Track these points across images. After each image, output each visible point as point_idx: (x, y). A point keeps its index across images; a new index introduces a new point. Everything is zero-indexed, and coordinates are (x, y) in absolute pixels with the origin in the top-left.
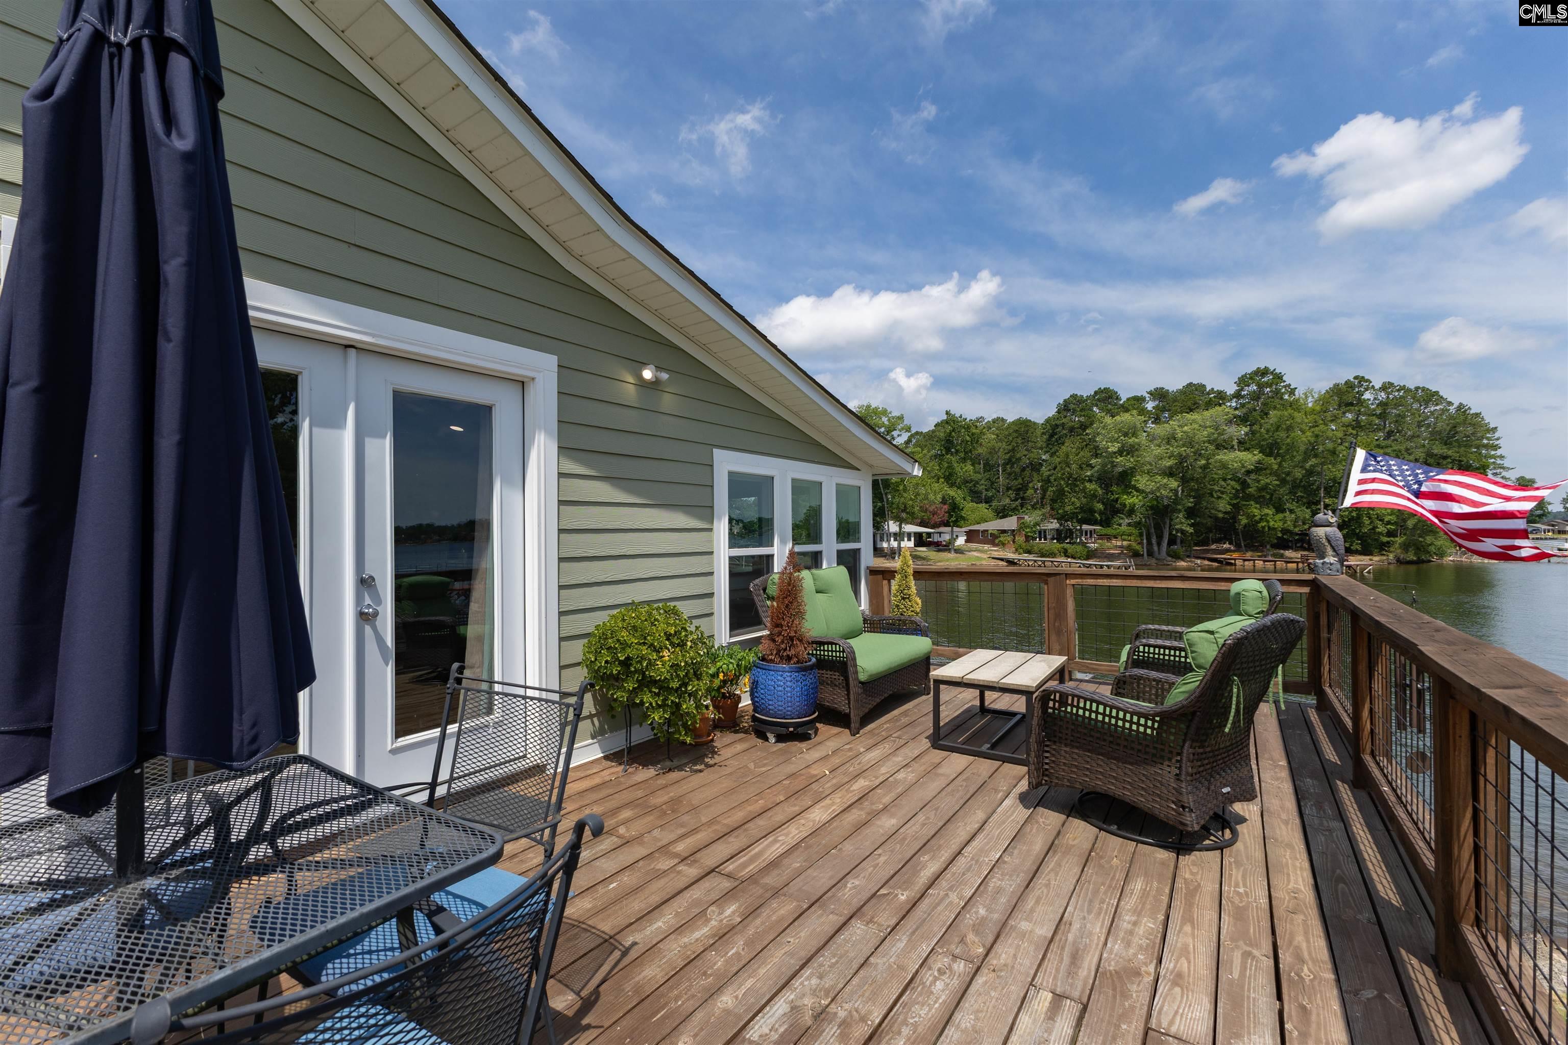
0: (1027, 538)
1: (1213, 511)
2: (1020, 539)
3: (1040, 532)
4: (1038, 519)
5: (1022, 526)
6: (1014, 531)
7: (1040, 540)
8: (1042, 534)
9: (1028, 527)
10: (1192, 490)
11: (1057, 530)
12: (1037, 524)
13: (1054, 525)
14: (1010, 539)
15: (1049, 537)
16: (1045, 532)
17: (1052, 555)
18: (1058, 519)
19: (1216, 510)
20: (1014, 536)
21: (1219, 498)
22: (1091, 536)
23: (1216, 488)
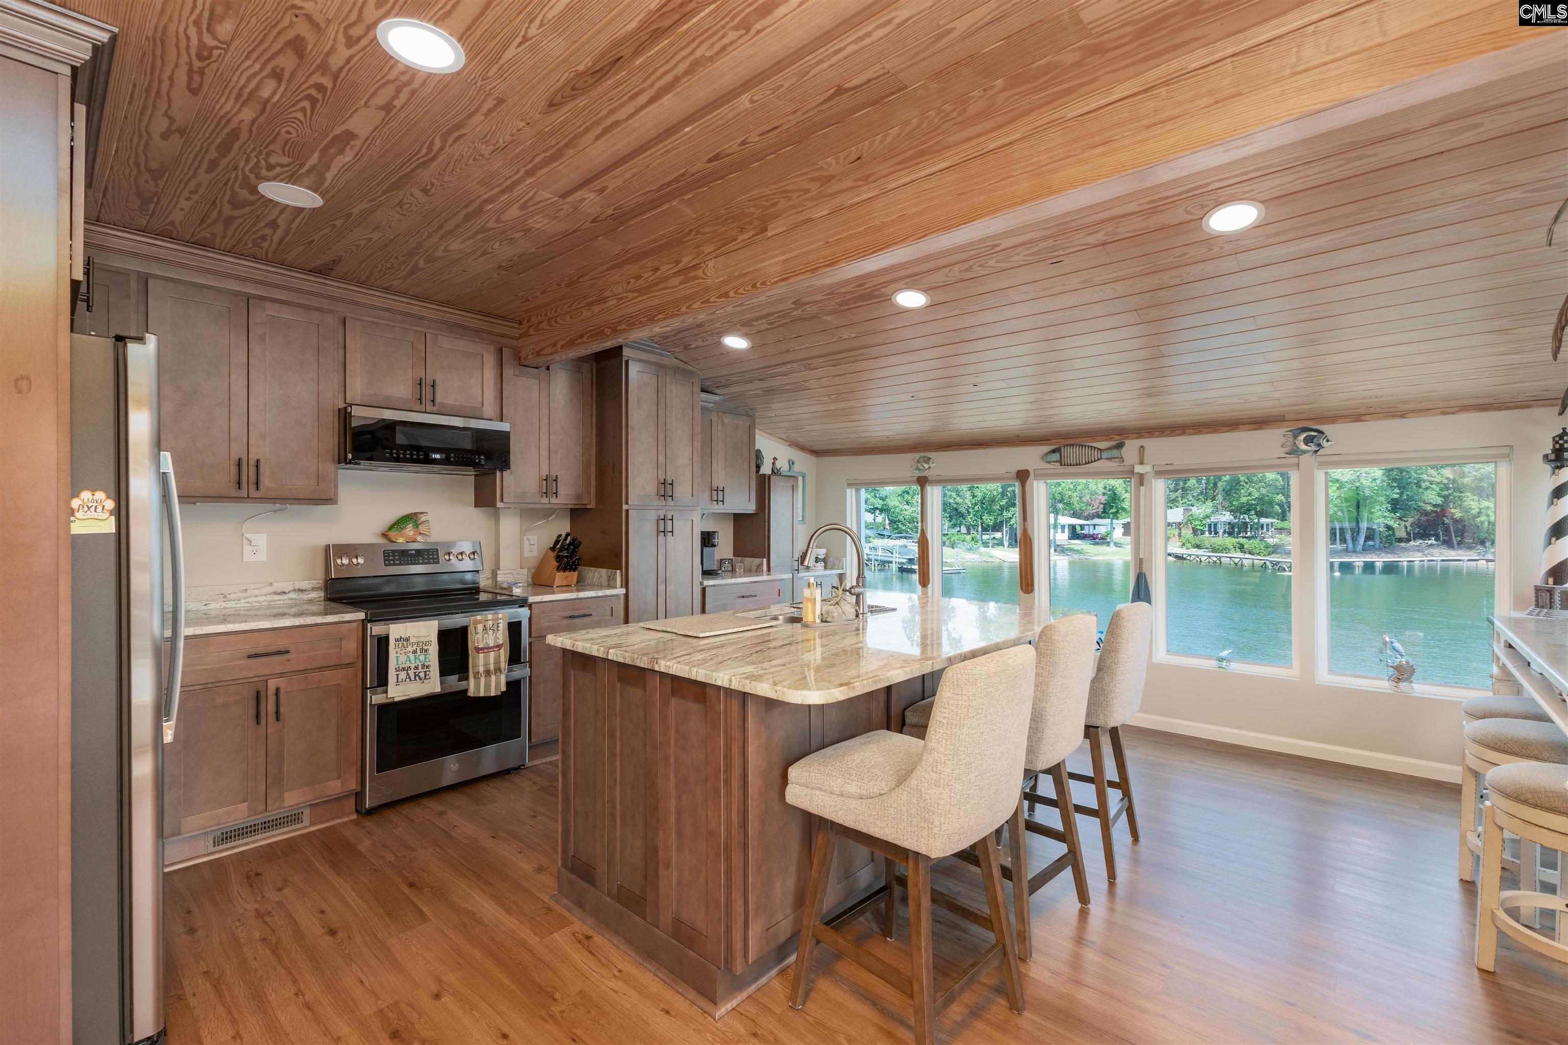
0: (1195, 531)
1: (1421, 504)
2: (1187, 533)
3: (1210, 526)
4: (1209, 511)
5: (1190, 520)
6: (1180, 524)
7: (1210, 533)
8: (1213, 529)
9: (1197, 519)
10: (1394, 480)
11: (1229, 523)
12: (1208, 517)
13: (1227, 517)
14: (1176, 532)
15: (1221, 531)
16: (1215, 525)
17: (1226, 549)
18: (1231, 511)
19: (1424, 502)
20: (1180, 529)
21: (1427, 488)
22: (1268, 530)
23: (1425, 477)
